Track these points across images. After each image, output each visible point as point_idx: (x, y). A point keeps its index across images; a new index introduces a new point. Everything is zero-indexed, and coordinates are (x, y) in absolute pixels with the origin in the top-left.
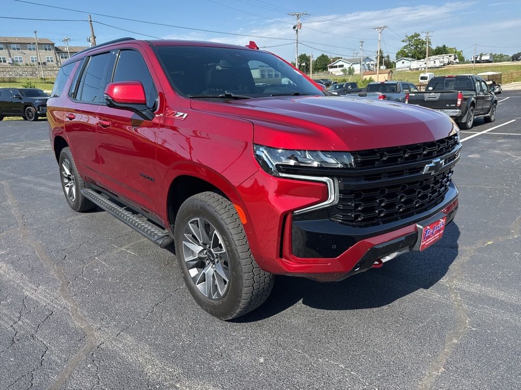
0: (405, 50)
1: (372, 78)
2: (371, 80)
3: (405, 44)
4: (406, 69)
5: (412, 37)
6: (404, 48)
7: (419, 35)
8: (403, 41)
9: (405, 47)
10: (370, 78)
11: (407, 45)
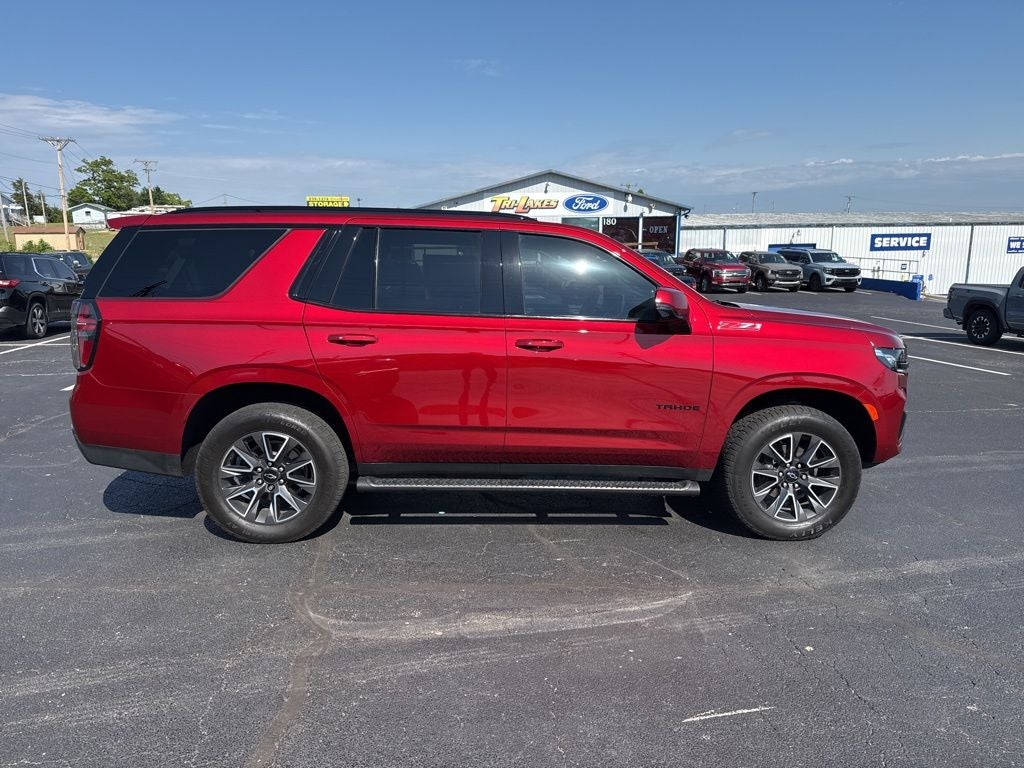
0: (87, 188)
1: (45, 241)
2: (44, 246)
3: (85, 176)
4: (99, 226)
5: (96, 164)
6: (85, 185)
7: (110, 162)
8: (79, 170)
9: (85, 182)
10: (42, 241)
11: (89, 180)
